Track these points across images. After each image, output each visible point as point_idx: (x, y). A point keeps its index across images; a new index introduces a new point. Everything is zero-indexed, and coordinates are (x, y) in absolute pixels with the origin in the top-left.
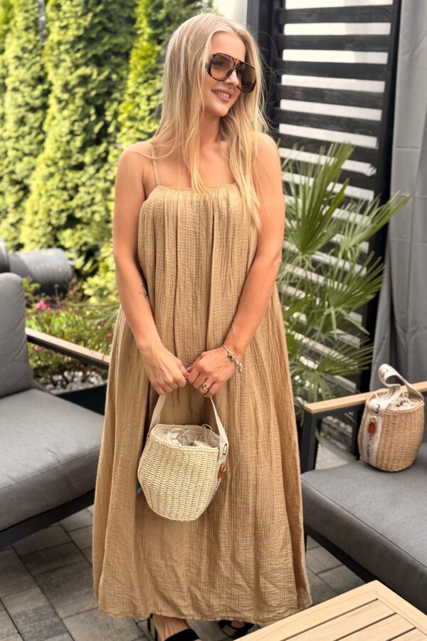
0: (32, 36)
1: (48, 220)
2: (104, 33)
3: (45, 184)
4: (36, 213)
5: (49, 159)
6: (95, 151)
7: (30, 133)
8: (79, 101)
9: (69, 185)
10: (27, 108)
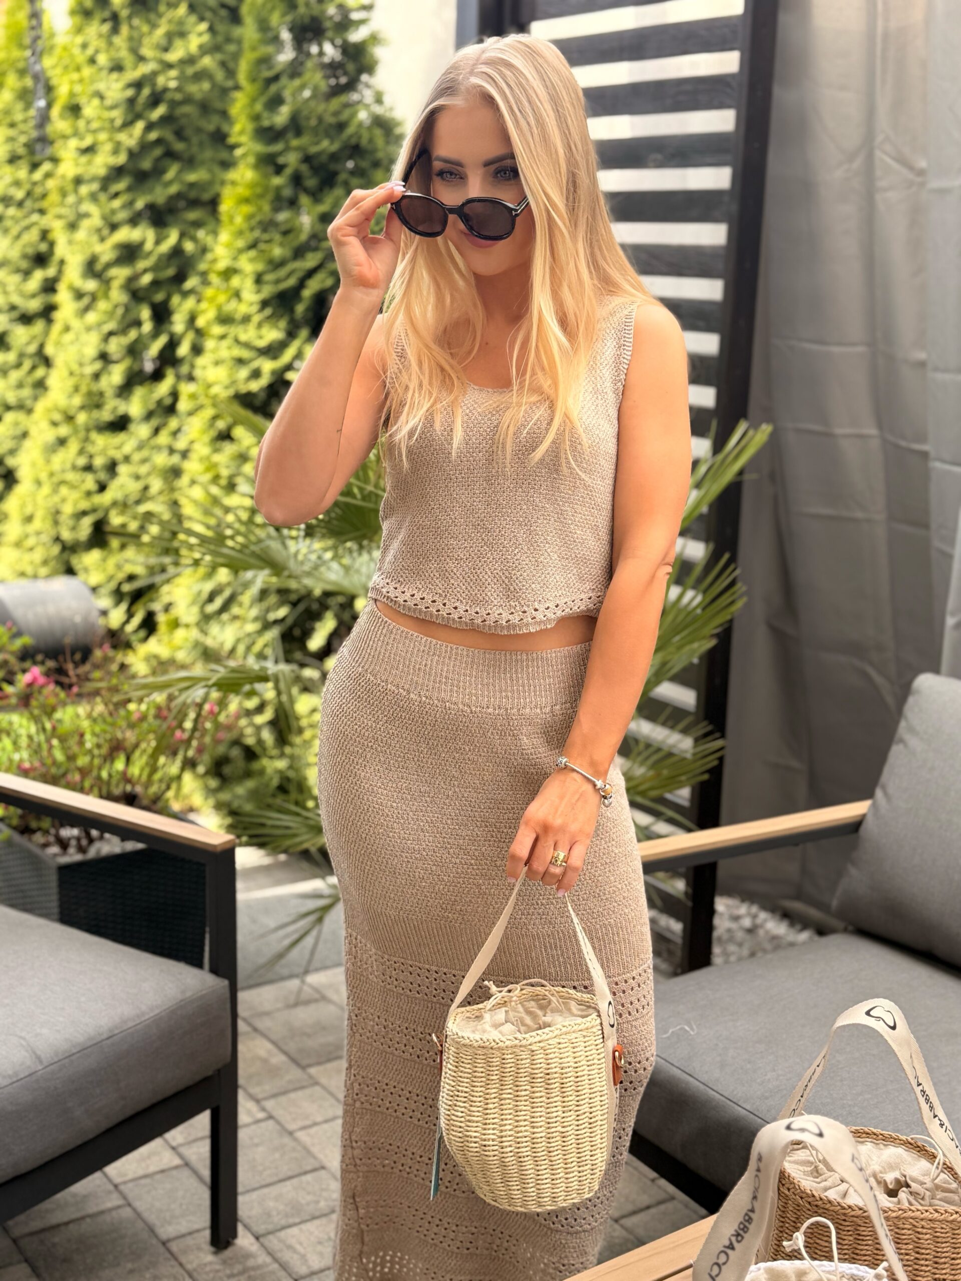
0: (22, 173)
1: (53, 533)
2: (167, 161)
3: (48, 461)
4: (29, 519)
5: (56, 408)
6: (152, 392)
7: (18, 365)
8: (118, 295)
9: (99, 462)
10: (15, 314)
